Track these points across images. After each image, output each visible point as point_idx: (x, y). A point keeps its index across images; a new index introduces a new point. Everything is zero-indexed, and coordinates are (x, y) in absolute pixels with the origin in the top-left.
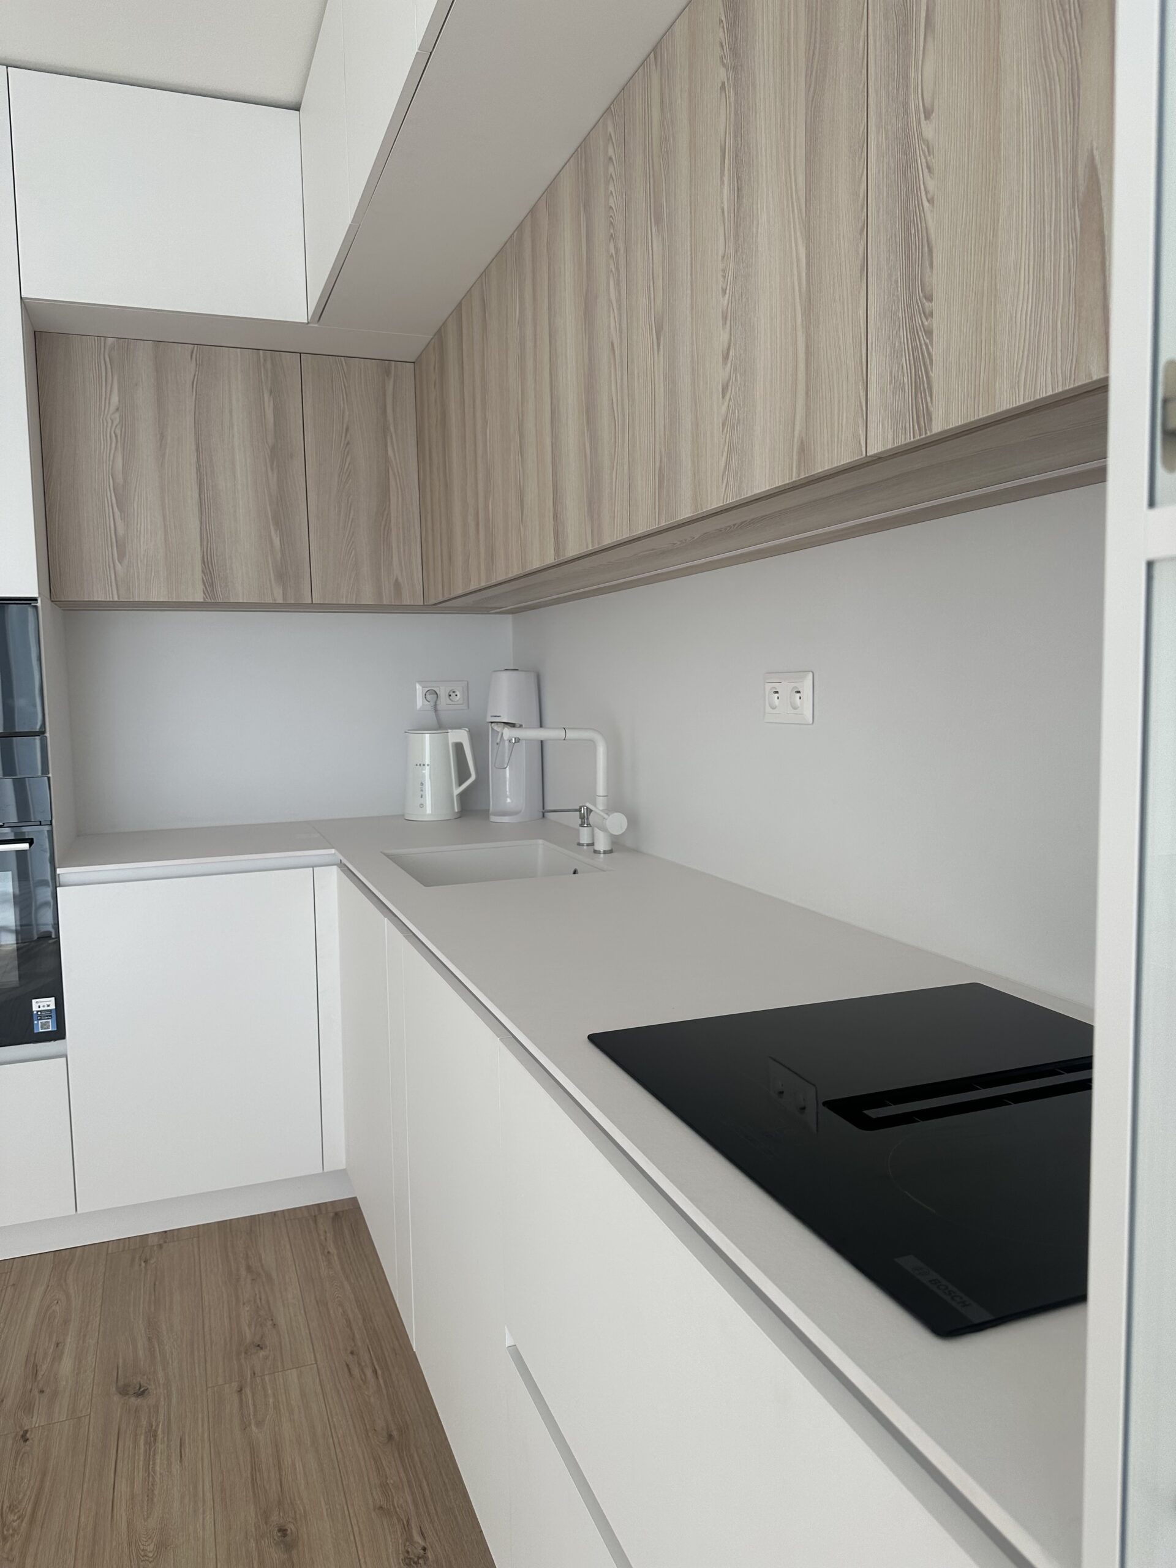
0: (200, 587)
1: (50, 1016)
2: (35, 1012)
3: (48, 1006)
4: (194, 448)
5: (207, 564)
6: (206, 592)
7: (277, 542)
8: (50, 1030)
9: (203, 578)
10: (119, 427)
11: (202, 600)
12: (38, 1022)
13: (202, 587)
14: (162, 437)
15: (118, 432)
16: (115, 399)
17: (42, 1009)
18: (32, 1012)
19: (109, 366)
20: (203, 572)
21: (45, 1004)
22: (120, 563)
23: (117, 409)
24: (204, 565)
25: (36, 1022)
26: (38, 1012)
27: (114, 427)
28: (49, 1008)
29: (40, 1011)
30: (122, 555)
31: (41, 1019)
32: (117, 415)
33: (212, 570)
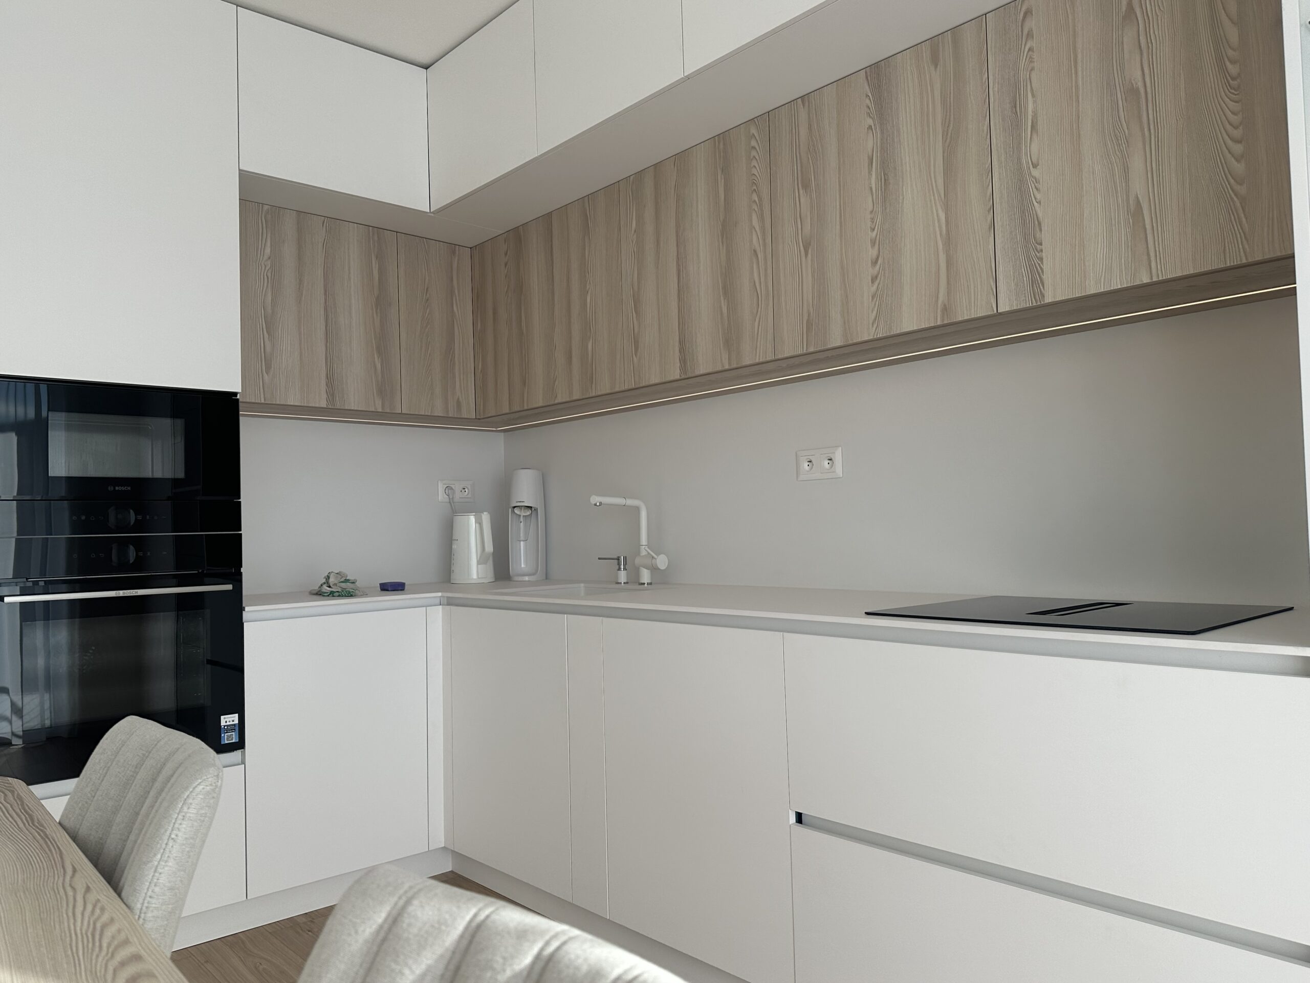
0: (324, 396)
1: (235, 729)
2: (223, 727)
3: (233, 721)
4: (323, 291)
5: (330, 380)
6: (328, 400)
7: (379, 366)
8: (234, 741)
9: (326, 390)
10: (270, 271)
11: (325, 406)
12: (224, 736)
13: (326, 396)
14: (301, 282)
15: (269, 275)
16: (268, 251)
17: (228, 723)
18: (221, 726)
19: (264, 225)
20: (327, 385)
21: (231, 719)
22: (267, 374)
23: (269, 258)
24: (328, 380)
25: (223, 735)
26: (225, 726)
27: (266, 271)
28: (233, 723)
29: (227, 726)
30: (268, 368)
31: (227, 733)
32: (269, 262)
33: (333, 384)
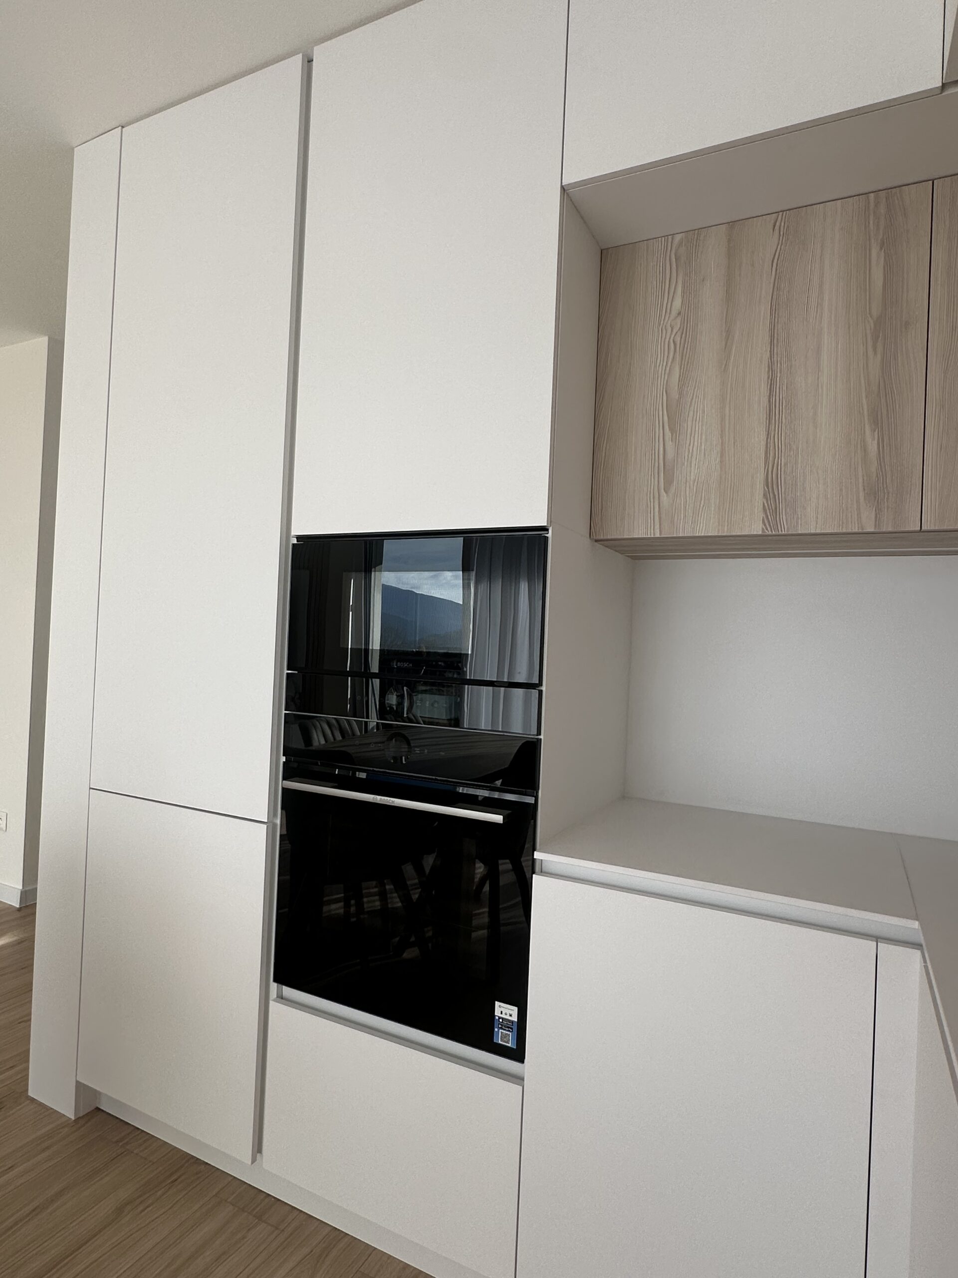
0: (759, 515)
1: (512, 1029)
2: (497, 1018)
3: (511, 1015)
4: (767, 339)
5: (771, 487)
6: (766, 522)
8: (509, 1045)
9: (764, 504)
10: (679, 333)
11: (760, 533)
12: (499, 1030)
13: (762, 515)
14: (728, 334)
15: (678, 339)
16: (678, 303)
17: (503, 1016)
18: (494, 1016)
19: (674, 266)
20: (765, 495)
21: (508, 1012)
22: (666, 492)
23: (679, 314)
24: (768, 488)
25: (496, 1030)
26: (499, 1018)
27: (674, 334)
28: (510, 1018)
29: (503, 1019)
30: (669, 482)
31: (501, 1028)
32: (679, 321)
33: (776, 493)
